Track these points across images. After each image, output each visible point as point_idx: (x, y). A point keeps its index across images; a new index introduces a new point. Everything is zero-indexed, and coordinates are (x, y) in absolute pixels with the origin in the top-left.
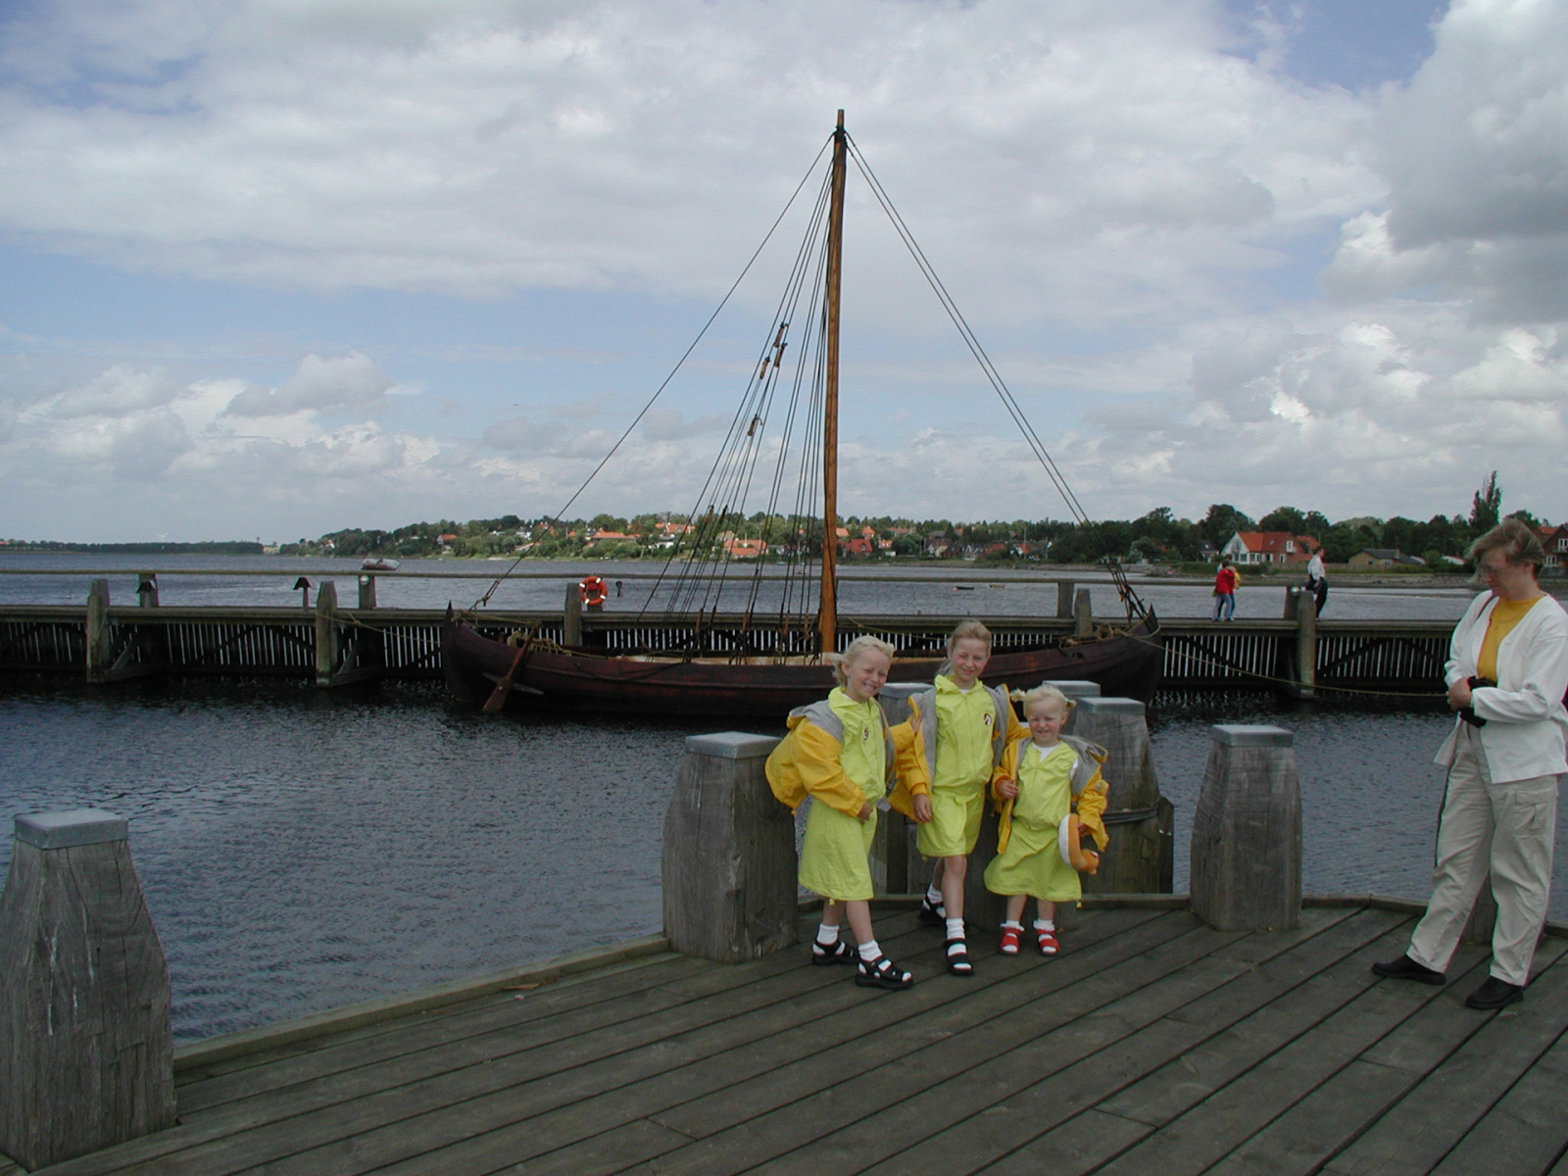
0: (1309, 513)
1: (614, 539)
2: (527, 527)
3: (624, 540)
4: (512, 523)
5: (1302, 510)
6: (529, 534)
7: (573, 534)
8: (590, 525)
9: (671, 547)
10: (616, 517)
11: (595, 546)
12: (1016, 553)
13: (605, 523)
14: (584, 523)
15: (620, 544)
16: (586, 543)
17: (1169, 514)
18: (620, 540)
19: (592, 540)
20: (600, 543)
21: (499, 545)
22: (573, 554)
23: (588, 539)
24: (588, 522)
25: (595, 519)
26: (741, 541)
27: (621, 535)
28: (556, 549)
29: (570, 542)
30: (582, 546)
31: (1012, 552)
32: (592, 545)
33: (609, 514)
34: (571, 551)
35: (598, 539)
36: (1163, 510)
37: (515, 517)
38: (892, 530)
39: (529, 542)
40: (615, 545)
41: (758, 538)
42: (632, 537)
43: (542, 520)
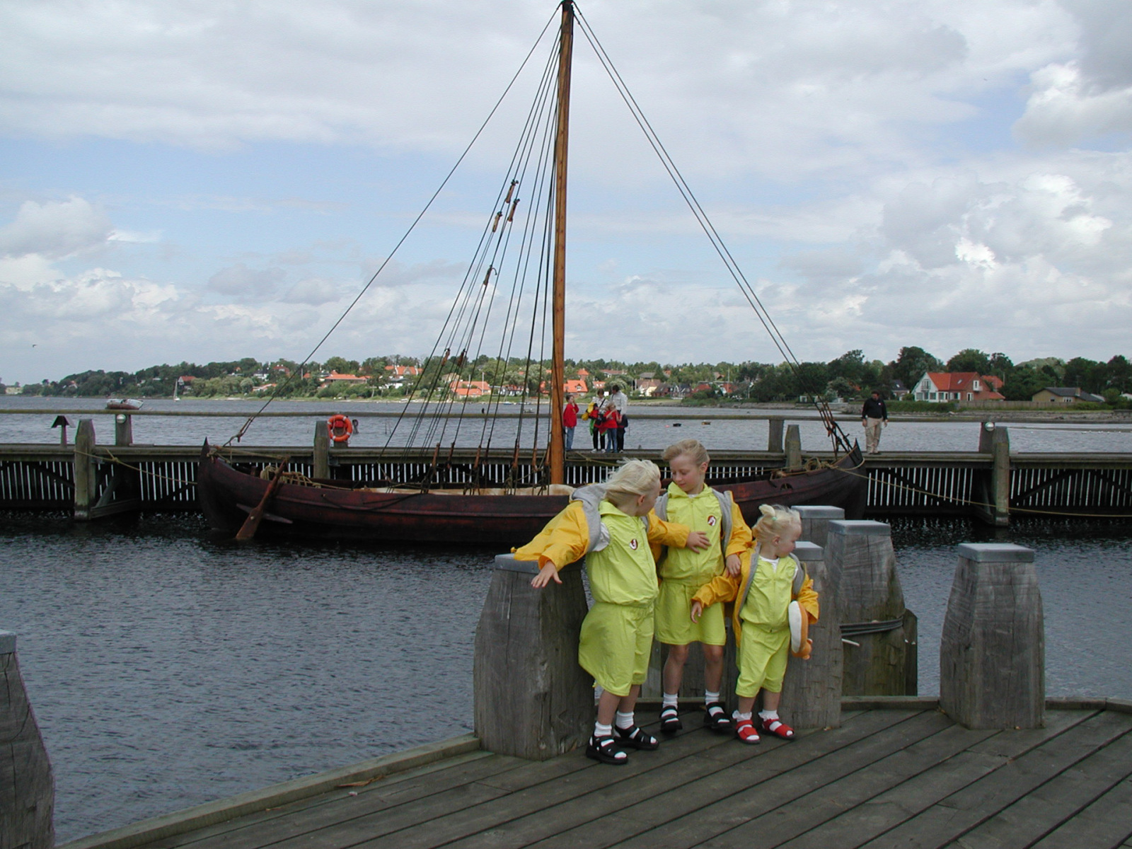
0: (994, 355)
1: (347, 380)
2: (264, 370)
3: (356, 381)
4: (249, 366)
5: (986, 352)
6: (265, 376)
7: (307, 376)
8: (324, 367)
9: (400, 387)
10: (349, 359)
11: (329, 387)
12: (720, 392)
13: (337, 365)
14: (319, 365)
15: (352, 385)
16: (320, 384)
17: (861, 356)
18: (352, 381)
19: (326, 381)
20: (333, 384)
21: (238, 386)
22: (308, 395)
23: (322, 380)
24: (322, 364)
25: (328, 362)
26: (465, 382)
27: (353, 377)
28: (292, 390)
29: (305, 382)
30: (316, 387)
31: (716, 392)
32: (326, 386)
33: (341, 357)
34: (306, 392)
35: (332, 381)
36: (857, 352)
37: (253, 360)
38: (605, 372)
39: (266, 384)
40: (347, 386)
41: (481, 380)
42: (363, 378)
43: (277, 363)
